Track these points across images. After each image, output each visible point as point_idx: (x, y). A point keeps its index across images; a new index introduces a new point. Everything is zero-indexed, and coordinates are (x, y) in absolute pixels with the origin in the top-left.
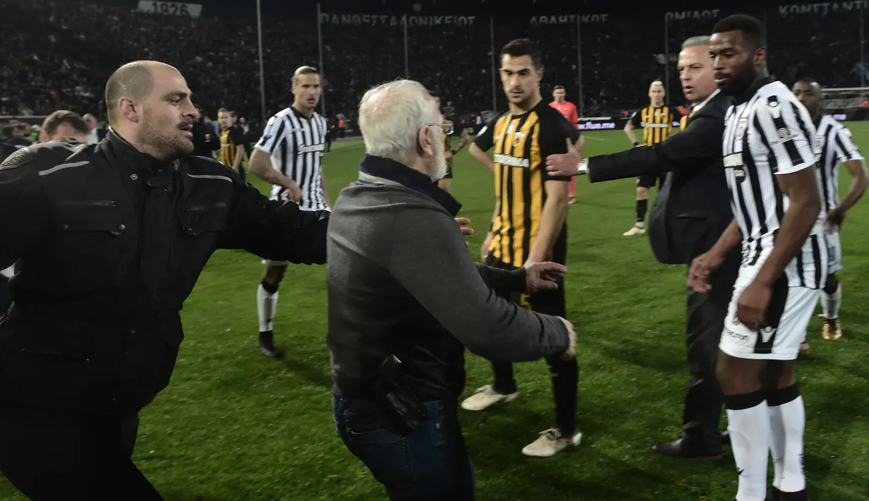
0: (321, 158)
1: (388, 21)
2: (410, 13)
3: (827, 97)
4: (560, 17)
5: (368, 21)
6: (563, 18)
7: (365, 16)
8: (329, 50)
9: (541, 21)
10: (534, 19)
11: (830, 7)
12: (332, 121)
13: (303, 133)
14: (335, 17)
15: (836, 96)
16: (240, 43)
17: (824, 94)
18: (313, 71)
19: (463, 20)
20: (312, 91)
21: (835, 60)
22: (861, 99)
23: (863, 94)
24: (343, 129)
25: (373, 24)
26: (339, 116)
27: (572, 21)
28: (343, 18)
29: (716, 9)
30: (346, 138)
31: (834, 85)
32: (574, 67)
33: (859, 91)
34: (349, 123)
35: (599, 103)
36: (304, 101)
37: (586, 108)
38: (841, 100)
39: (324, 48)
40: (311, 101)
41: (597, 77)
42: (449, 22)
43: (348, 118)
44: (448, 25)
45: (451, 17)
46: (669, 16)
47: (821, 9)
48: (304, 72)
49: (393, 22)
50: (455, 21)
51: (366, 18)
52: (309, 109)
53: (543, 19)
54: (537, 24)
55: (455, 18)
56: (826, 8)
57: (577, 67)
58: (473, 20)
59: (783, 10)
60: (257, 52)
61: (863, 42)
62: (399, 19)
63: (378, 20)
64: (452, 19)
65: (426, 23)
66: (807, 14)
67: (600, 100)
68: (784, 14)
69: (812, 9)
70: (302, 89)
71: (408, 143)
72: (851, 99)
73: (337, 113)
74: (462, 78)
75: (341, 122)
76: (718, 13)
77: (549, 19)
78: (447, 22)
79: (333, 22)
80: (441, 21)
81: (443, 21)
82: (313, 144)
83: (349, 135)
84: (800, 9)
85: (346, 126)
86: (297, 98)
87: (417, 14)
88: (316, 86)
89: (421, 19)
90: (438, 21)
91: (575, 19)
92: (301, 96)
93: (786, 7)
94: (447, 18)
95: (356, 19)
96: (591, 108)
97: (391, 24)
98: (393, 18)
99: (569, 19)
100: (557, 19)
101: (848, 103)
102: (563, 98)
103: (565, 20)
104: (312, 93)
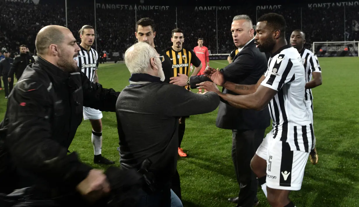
0: (93, 71)
1: (128, 7)
2: (139, 4)
3: (329, 46)
4: (209, 7)
5: (119, 7)
6: (210, 8)
7: (117, 5)
8: (100, 20)
9: (200, 8)
10: (196, 8)
11: (331, 5)
12: (100, 54)
13: (85, 58)
14: (103, 5)
15: (333, 45)
16: (58, 17)
17: (327, 44)
18: (91, 28)
19: (163, 8)
20: (91, 37)
21: (333, 29)
22: (344, 47)
23: (345, 44)
24: (105, 58)
25: (121, 9)
26: (104, 52)
27: (214, 9)
28: (107, 5)
29: (279, 5)
30: (107, 62)
31: (332, 40)
32: (214, 30)
33: (344, 43)
34: (108, 55)
35: (226, 47)
36: (87, 42)
37: (220, 49)
38: (335, 47)
39: (97, 20)
40: (91, 42)
41: (225, 35)
42: (157, 9)
43: (108, 53)
44: (157, 10)
45: (158, 6)
46: (258, 8)
47: (327, 6)
48: (86, 28)
49: (131, 8)
50: (160, 8)
51: (118, 6)
52: (89, 46)
53: (201, 8)
54: (198, 10)
55: (160, 7)
56: (329, 5)
57: (216, 31)
58: (168, 8)
59: (310, 6)
60: (65, 21)
61: (345, 21)
62: (133, 7)
63: (124, 7)
64: (159, 8)
65: (146, 9)
66: (320, 8)
67: (226, 46)
68: (310, 7)
69: (323, 5)
70: (86, 36)
71: (147, 65)
72: (340, 47)
73: (103, 50)
74: (163, 35)
75: (105, 54)
76: (280, 7)
77: (203, 8)
78: (156, 8)
79: (102, 7)
80: (153, 8)
81: (154, 8)
82: (89, 63)
83: (109, 61)
84: (317, 5)
85: (107, 56)
86: (82, 40)
87: (142, 5)
88: (93, 35)
89: (144, 7)
90: (152, 8)
91: (215, 8)
92: (85, 40)
93: (311, 4)
94: (156, 7)
95: (113, 6)
96: (222, 50)
97: (130, 9)
98: (131, 6)
99: (212, 8)
100: (207, 8)
101: (339, 49)
102: (202, 45)
103: (211, 9)
104: (91, 38)
